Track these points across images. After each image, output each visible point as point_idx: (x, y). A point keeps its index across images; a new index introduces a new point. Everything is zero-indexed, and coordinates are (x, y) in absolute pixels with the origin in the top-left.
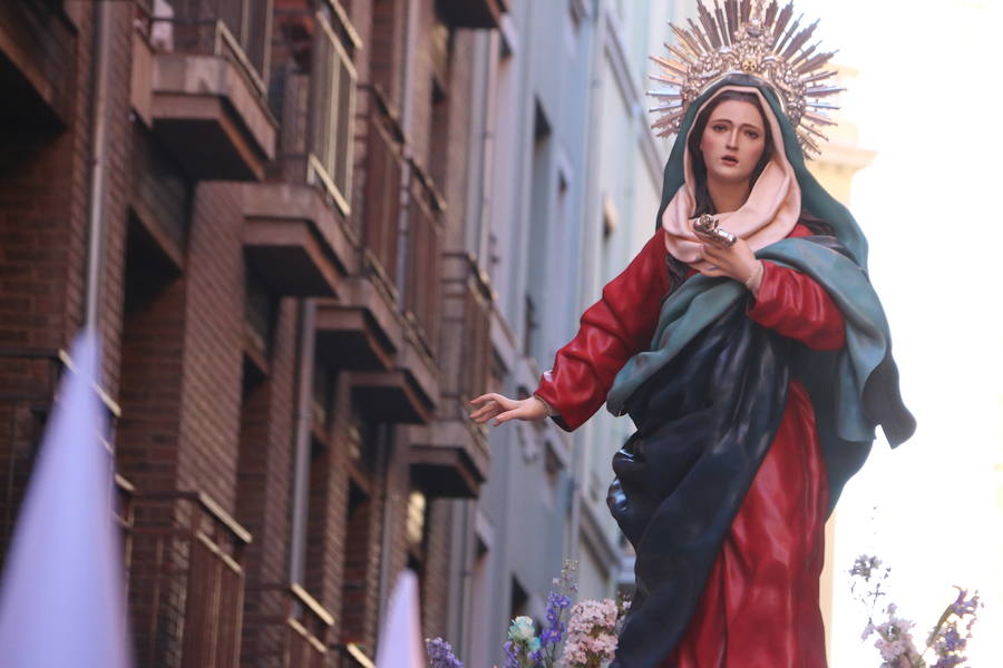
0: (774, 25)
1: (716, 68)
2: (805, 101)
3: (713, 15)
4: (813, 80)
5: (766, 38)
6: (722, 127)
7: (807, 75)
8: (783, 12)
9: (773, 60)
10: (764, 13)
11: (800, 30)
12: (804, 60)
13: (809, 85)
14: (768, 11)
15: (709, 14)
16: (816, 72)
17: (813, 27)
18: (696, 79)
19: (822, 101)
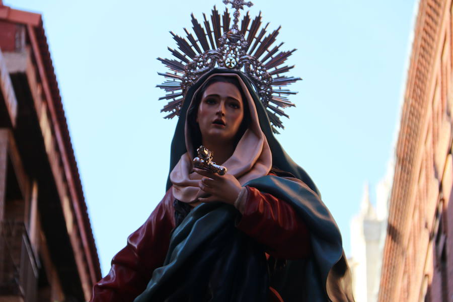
0: (247, 33)
1: (207, 65)
2: (271, 89)
3: (203, 26)
4: (277, 72)
5: (242, 42)
6: (213, 100)
7: (273, 69)
8: (254, 22)
9: (248, 59)
10: (239, 24)
11: (266, 35)
12: (270, 59)
13: (274, 76)
14: (243, 22)
15: (199, 25)
16: (279, 67)
17: (276, 33)
18: (191, 74)
19: (283, 88)
